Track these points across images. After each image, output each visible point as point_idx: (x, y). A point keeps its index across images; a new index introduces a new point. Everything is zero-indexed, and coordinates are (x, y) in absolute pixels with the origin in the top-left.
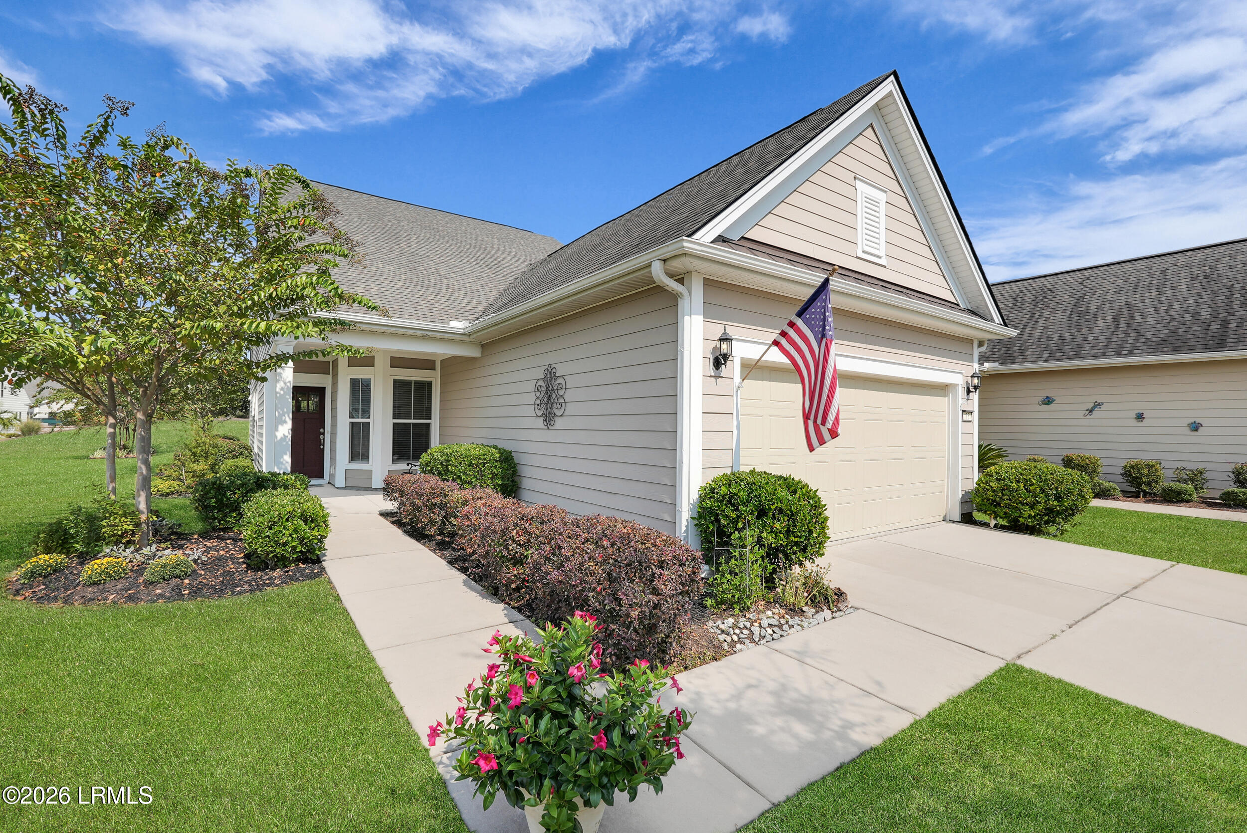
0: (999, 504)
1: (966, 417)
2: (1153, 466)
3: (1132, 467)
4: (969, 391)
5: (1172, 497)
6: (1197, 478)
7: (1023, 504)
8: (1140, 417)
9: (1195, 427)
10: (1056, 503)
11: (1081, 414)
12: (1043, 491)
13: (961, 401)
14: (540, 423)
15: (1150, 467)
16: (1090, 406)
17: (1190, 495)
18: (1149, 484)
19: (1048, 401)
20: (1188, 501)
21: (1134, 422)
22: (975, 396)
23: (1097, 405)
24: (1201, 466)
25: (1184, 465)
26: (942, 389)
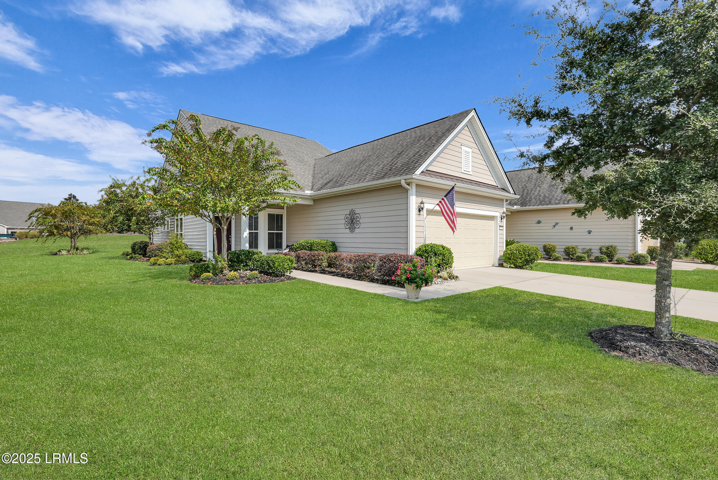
0: (510, 259)
1: (501, 228)
2: (574, 248)
3: (567, 248)
4: (502, 219)
5: (580, 259)
6: (589, 252)
7: (518, 258)
8: (571, 228)
9: (590, 232)
10: (528, 257)
11: (551, 228)
12: (524, 253)
13: (499, 222)
14: (348, 231)
15: (573, 248)
16: (554, 224)
17: (585, 258)
18: (572, 255)
19: (539, 222)
20: (584, 261)
21: (569, 231)
22: (504, 220)
23: (557, 224)
24: (590, 247)
25: (585, 247)
26: (492, 218)
